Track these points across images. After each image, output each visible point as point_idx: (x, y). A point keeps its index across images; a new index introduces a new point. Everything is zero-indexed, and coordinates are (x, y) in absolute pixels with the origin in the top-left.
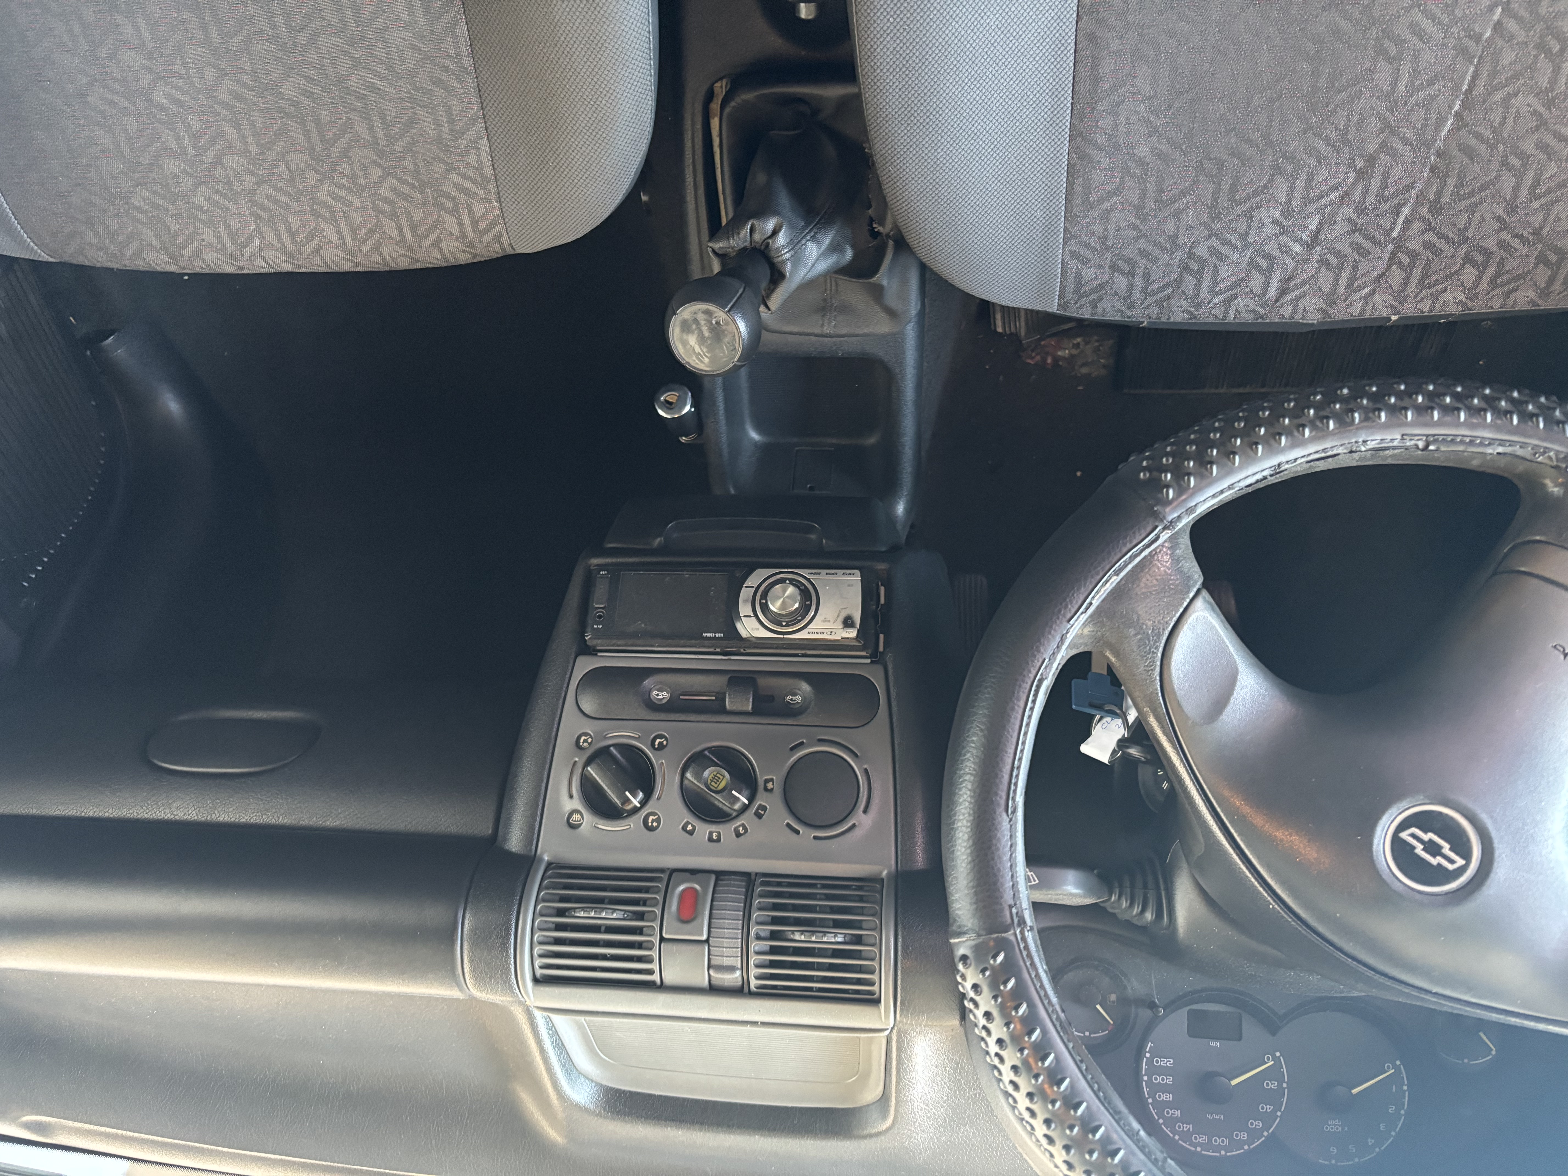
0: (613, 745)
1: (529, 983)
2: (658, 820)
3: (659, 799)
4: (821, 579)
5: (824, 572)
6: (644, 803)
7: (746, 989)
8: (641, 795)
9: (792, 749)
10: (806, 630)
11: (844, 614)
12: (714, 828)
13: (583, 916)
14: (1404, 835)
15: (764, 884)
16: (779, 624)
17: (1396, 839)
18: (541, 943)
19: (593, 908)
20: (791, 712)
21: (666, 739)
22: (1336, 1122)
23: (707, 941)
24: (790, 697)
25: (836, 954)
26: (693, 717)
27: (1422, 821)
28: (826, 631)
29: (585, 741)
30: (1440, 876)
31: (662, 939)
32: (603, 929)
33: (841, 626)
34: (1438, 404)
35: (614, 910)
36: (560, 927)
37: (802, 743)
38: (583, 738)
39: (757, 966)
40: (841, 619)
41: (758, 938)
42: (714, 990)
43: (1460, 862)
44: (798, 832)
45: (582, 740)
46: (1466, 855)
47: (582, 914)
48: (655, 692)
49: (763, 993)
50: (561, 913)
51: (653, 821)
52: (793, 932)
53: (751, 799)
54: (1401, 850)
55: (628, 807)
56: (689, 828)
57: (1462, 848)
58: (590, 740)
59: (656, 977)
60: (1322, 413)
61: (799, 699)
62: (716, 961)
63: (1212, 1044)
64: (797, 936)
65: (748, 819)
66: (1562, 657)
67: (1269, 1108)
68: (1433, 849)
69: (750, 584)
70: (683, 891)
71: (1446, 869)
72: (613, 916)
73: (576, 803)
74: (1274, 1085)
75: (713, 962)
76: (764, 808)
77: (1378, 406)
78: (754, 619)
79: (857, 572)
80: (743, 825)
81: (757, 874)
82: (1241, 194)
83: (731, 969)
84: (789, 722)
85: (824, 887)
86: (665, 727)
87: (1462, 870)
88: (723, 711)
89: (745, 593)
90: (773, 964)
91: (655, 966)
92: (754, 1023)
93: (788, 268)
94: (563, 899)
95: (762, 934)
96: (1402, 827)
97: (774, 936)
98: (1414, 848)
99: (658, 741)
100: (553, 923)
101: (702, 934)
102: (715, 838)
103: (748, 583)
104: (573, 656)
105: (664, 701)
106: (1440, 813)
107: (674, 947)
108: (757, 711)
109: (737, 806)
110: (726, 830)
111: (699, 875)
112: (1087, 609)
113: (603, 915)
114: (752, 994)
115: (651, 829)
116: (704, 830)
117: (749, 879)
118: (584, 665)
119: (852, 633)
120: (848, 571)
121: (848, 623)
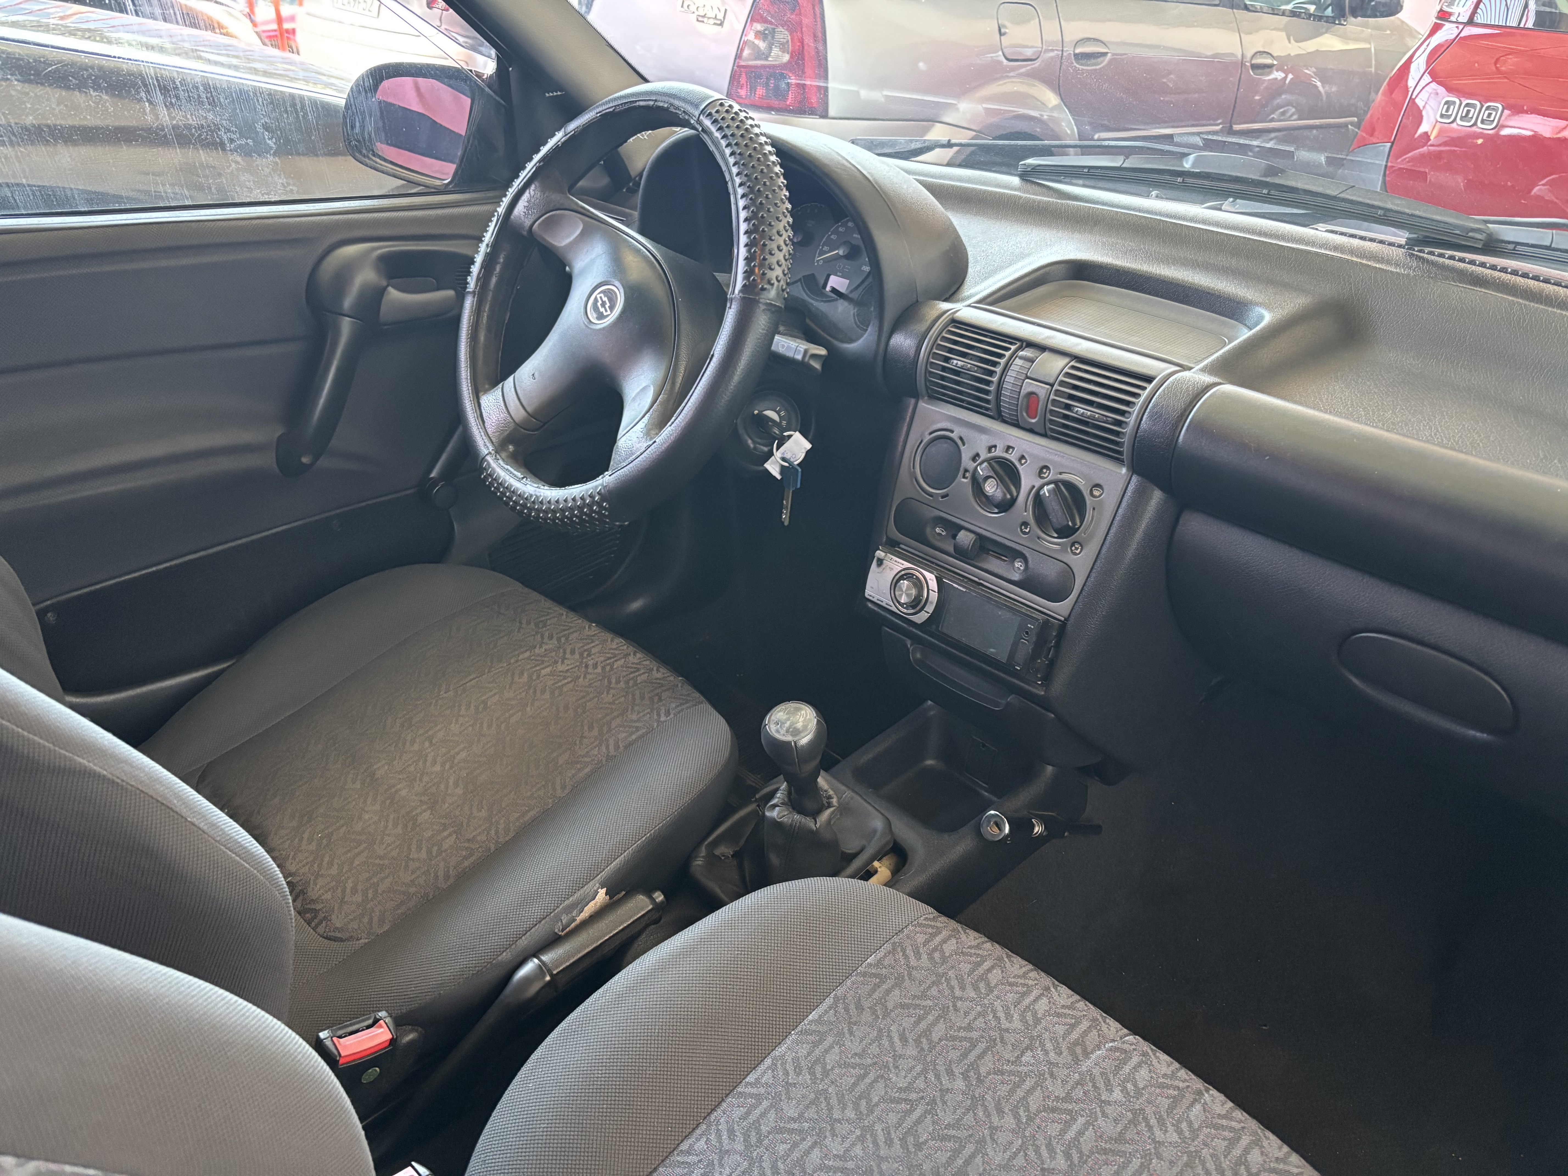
2: (1040, 472)
3: (1033, 488)
4: (886, 599)
5: (884, 604)
6: (1042, 487)
7: (1024, 344)
8: (1042, 494)
9: (947, 495)
10: (904, 567)
11: (881, 569)
12: (1008, 456)
14: (609, 312)
16: (917, 578)
17: (613, 312)
19: (1088, 418)
20: (944, 522)
21: (1021, 530)
23: (1027, 379)
24: (944, 534)
25: (964, 355)
26: (1002, 541)
27: (601, 317)
28: (893, 561)
29: (1077, 549)
30: (606, 293)
31: (1052, 385)
33: (884, 561)
35: (1078, 414)
36: (1120, 412)
37: (943, 497)
38: (1078, 552)
39: (1006, 356)
40: (883, 566)
41: (996, 373)
42: (1042, 348)
43: (599, 297)
44: (961, 438)
46: (596, 299)
47: (1097, 416)
48: (1021, 568)
49: (1012, 339)
50: (1117, 423)
51: (1044, 473)
52: (975, 372)
53: (977, 467)
54: (614, 307)
56: (1022, 461)
57: (596, 303)
58: (1073, 547)
59: (1071, 363)
61: (938, 530)
62: (1028, 365)
65: (984, 456)
68: (604, 304)
69: (926, 614)
70: (1035, 418)
71: (604, 295)
72: (1080, 410)
73: (1092, 502)
75: (1030, 364)
76: (972, 461)
78: (929, 587)
79: (866, 595)
80: (989, 452)
81: (997, 420)
83: (1021, 358)
84: (945, 516)
85: (962, 401)
86: (1020, 539)
88: (980, 537)
89: (930, 608)
90: (996, 355)
91: (1066, 370)
95: (994, 375)
96: (608, 316)
97: (986, 372)
98: (610, 307)
99: (1027, 531)
101: (1028, 383)
102: (1010, 450)
103: (927, 616)
104: (1070, 618)
105: (1017, 559)
106: (594, 318)
107: (1047, 379)
108: (961, 528)
110: (999, 452)
111: (1028, 427)
113: (1089, 414)
114: (1023, 341)
115: (1047, 468)
116: (1013, 457)
117: (999, 417)
118: (1061, 608)
119: (880, 554)
120: (871, 598)
121: (880, 562)
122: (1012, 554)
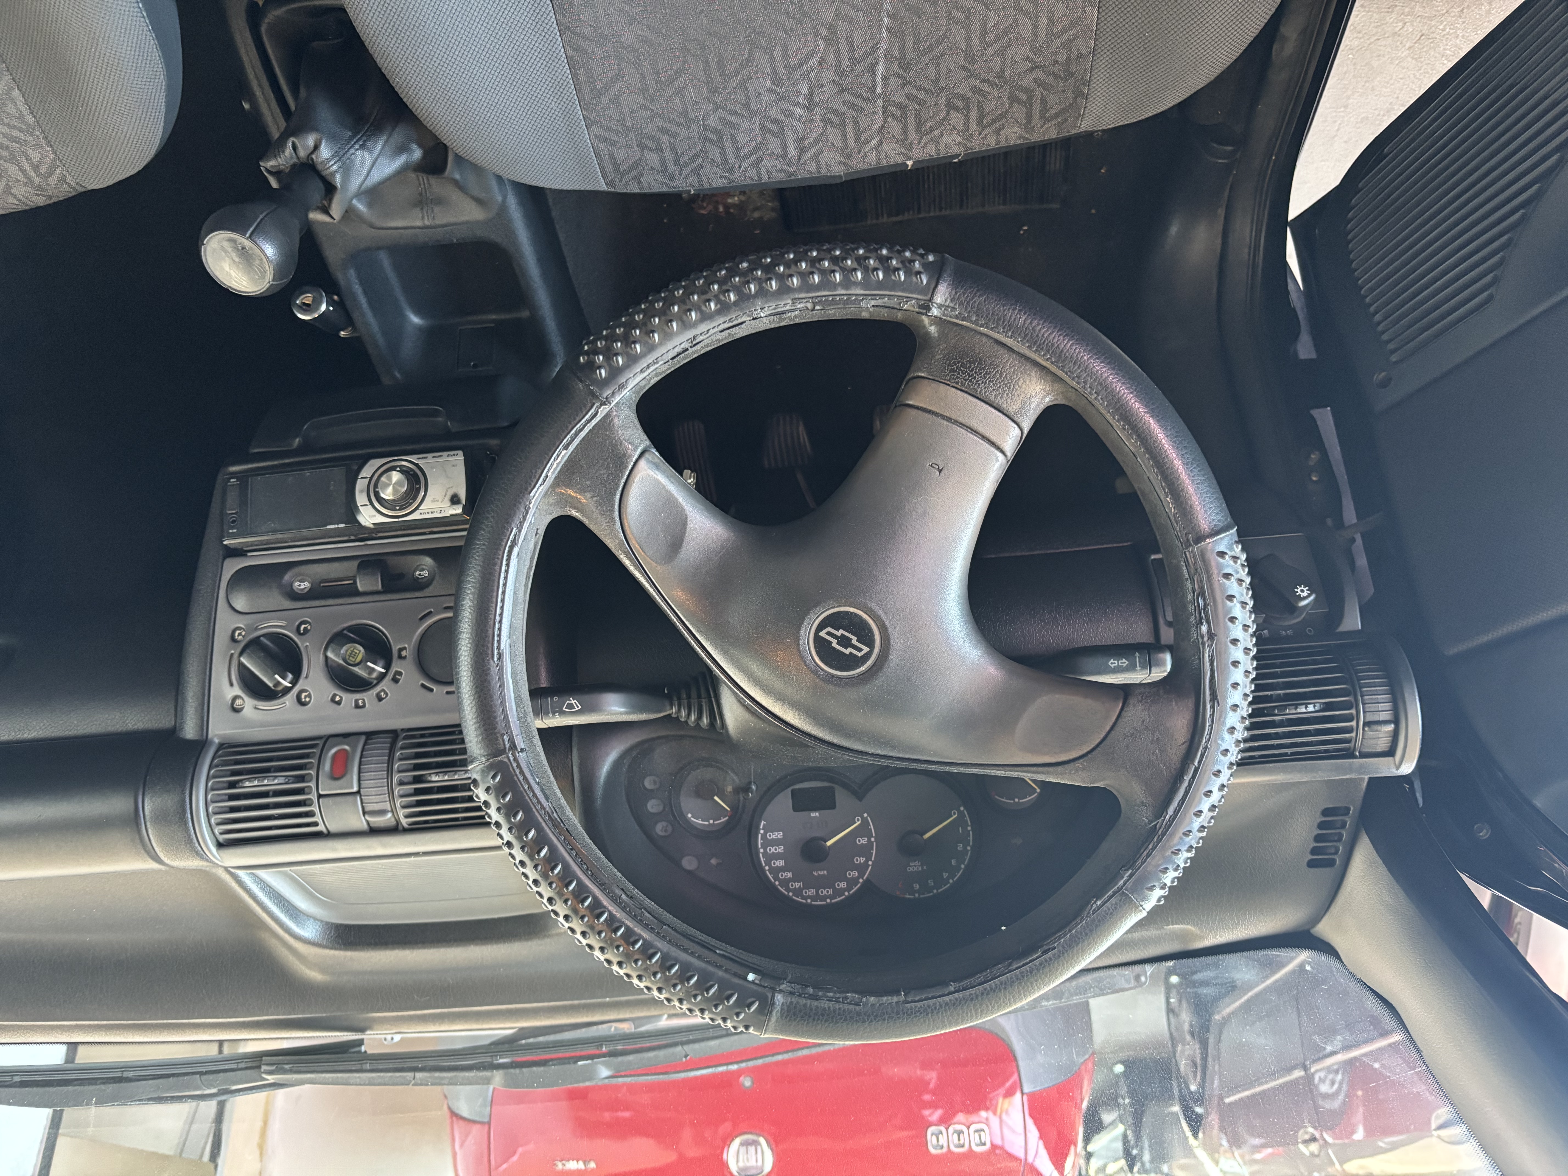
0: (264, 635)
1: (214, 849)
2: (309, 696)
3: (307, 677)
4: (428, 462)
5: (430, 455)
6: (294, 683)
7: (400, 828)
8: (290, 676)
9: (421, 618)
10: (418, 512)
11: (450, 494)
12: (358, 696)
13: (250, 785)
14: (822, 634)
15: (406, 738)
16: (393, 509)
17: (817, 638)
18: (215, 813)
19: (255, 778)
20: (419, 585)
21: (310, 624)
22: (917, 863)
23: (358, 792)
24: (417, 573)
26: (331, 602)
27: (832, 621)
28: (435, 510)
29: (240, 634)
30: (852, 662)
31: (320, 796)
32: (271, 793)
33: (449, 504)
34: (818, 269)
35: (276, 777)
36: (232, 797)
37: (431, 612)
38: (237, 632)
39: (404, 807)
40: (448, 497)
41: (401, 783)
42: (374, 831)
43: (866, 649)
44: (431, 690)
45: (237, 634)
46: (870, 644)
47: (248, 784)
48: (297, 584)
49: (415, 829)
50: (232, 785)
51: (306, 697)
52: (430, 774)
53: (387, 667)
54: (822, 645)
55: (280, 688)
56: (337, 699)
57: (866, 638)
58: (243, 633)
59: (321, 828)
60: (724, 288)
61: (426, 573)
62: (369, 807)
63: (813, 814)
64: (435, 778)
65: (386, 684)
66: (938, 472)
67: (862, 860)
68: (845, 642)
69: (365, 475)
70: (336, 753)
71: (856, 656)
72: (275, 782)
73: (237, 691)
74: (864, 841)
75: (367, 809)
76: (400, 674)
77: (769, 276)
78: (370, 507)
79: (460, 453)
80: (383, 690)
81: (402, 730)
82: (731, 68)
83: (382, 812)
84: (418, 594)
86: (309, 613)
87: (867, 656)
88: (355, 593)
89: (361, 484)
90: (419, 803)
91: (317, 818)
92: (416, 854)
93: (338, 179)
94: (234, 773)
95: (405, 780)
96: (820, 627)
97: (418, 780)
98: (831, 643)
99: (303, 627)
100: (226, 794)
101: (352, 787)
102: (361, 704)
103: (363, 474)
104: (221, 560)
105: (306, 590)
106: (847, 612)
107: (330, 801)
108: (386, 589)
109: (374, 675)
110: (368, 697)
111: (352, 738)
112: (544, 481)
113: (266, 782)
114: (406, 831)
115: (303, 704)
116: (348, 699)
117: (395, 735)
118: (231, 566)
119: (458, 510)
120: (452, 453)
121: (455, 500)
122: (320, 592)
